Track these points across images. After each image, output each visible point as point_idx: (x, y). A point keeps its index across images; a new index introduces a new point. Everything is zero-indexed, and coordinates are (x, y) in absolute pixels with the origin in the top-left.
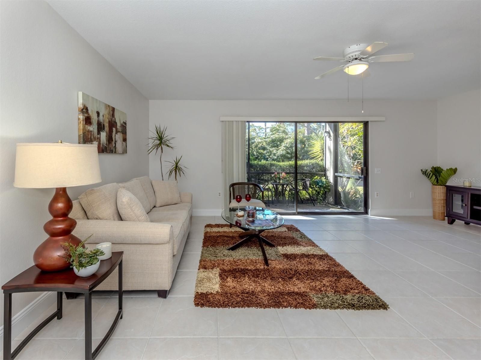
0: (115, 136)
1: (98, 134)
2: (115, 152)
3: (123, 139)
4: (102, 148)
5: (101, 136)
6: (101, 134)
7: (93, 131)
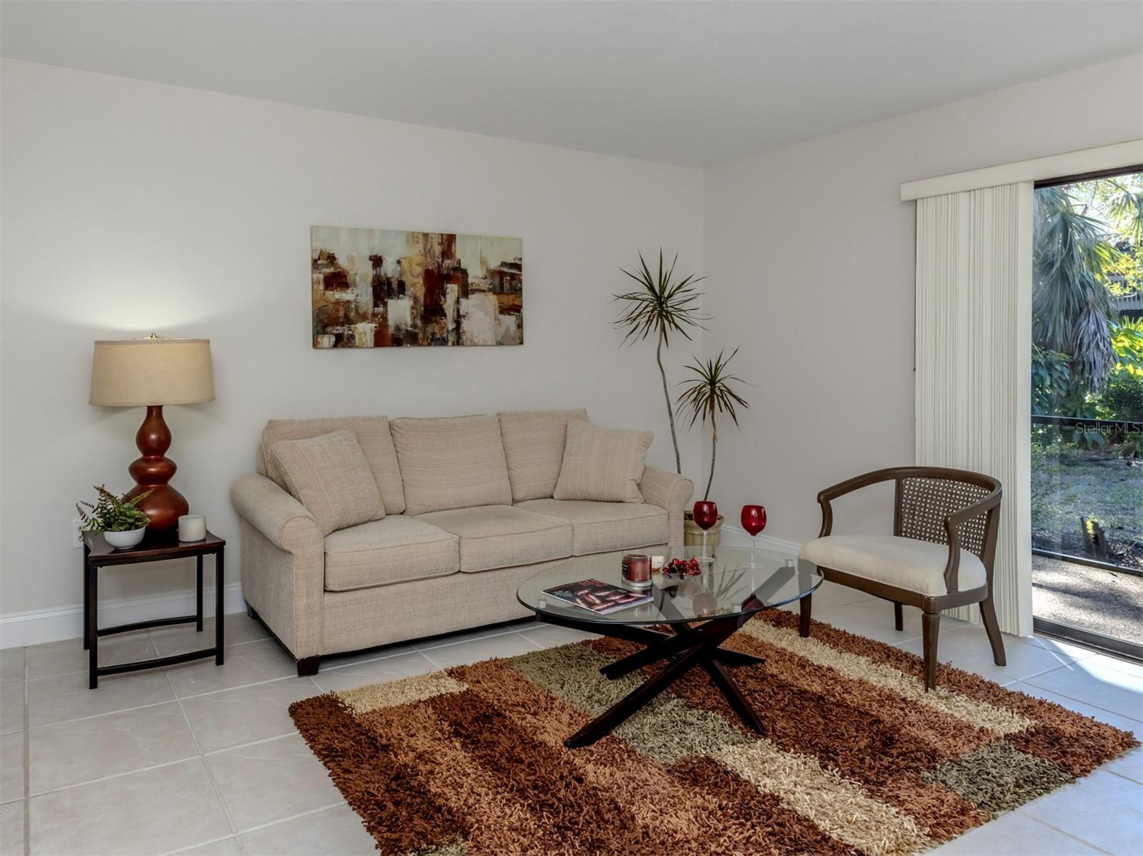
0: (458, 302)
1: (376, 305)
2: (458, 342)
3: (500, 307)
4: (393, 335)
5: (389, 308)
6: (389, 304)
7: (355, 301)
